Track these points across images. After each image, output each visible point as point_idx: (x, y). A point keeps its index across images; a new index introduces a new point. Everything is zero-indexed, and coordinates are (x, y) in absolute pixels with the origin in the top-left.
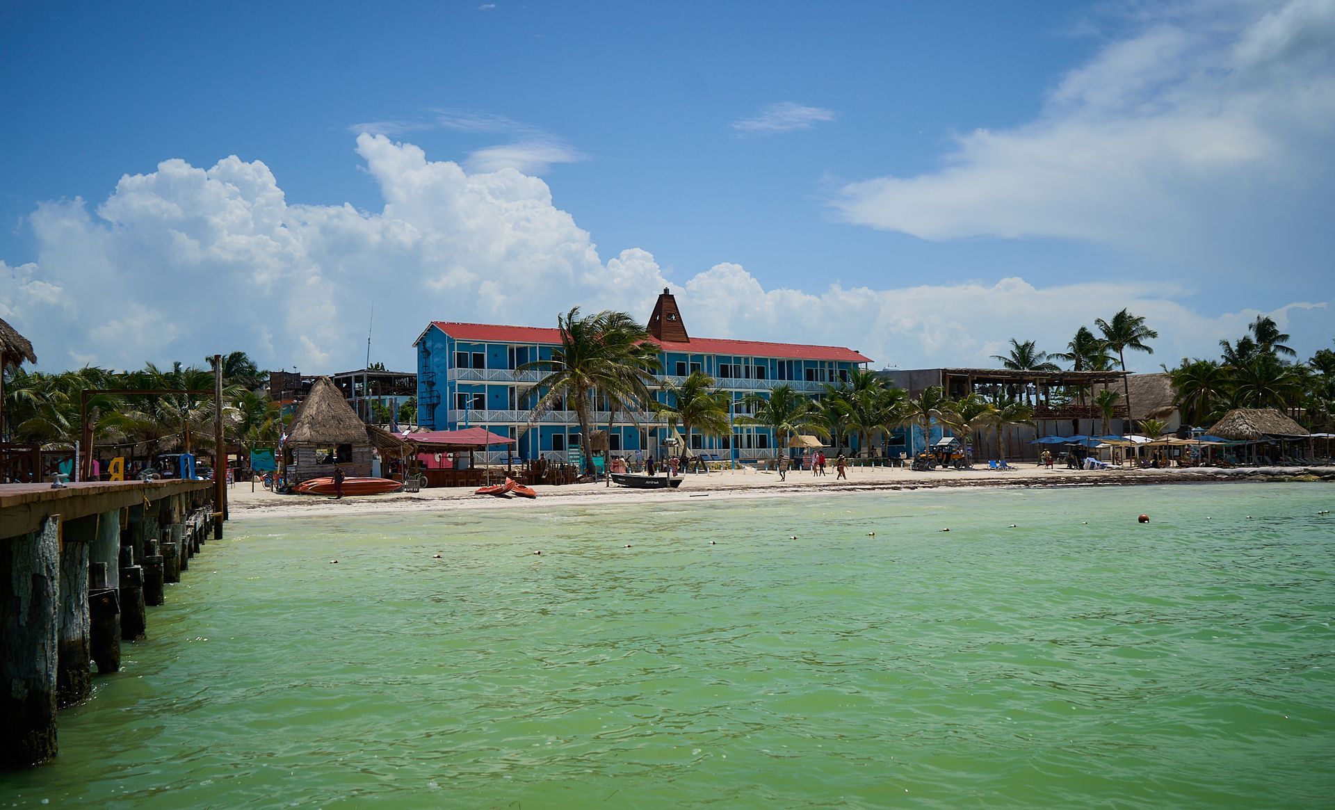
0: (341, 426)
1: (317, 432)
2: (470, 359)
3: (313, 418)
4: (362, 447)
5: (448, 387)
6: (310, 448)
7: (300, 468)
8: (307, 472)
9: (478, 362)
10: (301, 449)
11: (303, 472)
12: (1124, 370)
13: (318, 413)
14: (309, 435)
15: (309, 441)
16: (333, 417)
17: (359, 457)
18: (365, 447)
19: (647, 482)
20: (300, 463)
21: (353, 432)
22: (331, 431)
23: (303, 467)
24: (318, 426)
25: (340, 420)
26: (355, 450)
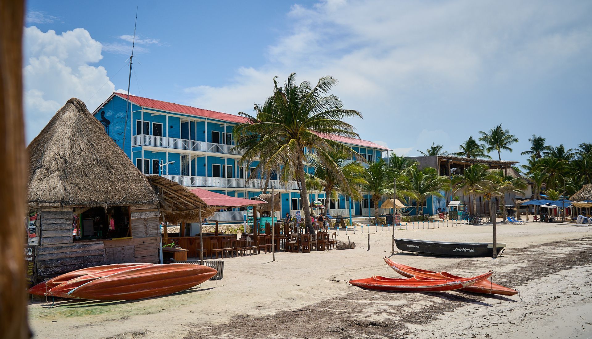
0: (113, 177)
1: (76, 185)
2: (151, 128)
3: (66, 162)
4: (146, 210)
5: (132, 153)
6: (63, 213)
7: (44, 250)
8: (55, 257)
9: (158, 131)
10: (46, 216)
11: (48, 258)
12: (500, 160)
13: (73, 154)
14: (62, 190)
15: (63, 202)
16: (99, 162)
17: (141, 227)
18: (150, 210)
19: (457, 250)
20: (45, 242)
21: (133, 186)
22: (99, 184)
23: (48, 248)
24: (75, 174)
25: (109, 167)
26: (134, 216)
